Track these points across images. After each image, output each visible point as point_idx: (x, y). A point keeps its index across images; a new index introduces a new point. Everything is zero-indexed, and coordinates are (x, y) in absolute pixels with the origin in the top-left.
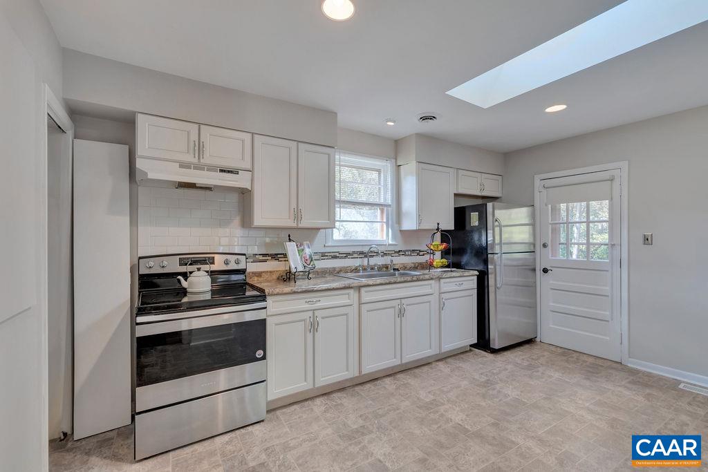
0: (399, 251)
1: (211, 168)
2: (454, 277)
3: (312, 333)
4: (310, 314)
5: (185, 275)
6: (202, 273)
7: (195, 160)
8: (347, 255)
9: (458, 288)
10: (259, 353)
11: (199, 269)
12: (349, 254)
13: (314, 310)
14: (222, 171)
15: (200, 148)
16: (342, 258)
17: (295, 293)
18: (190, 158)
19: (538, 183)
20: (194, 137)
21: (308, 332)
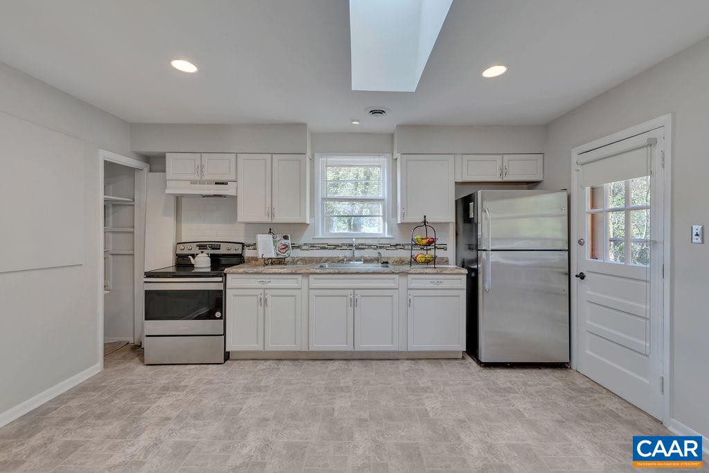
0: (397, 245)
1: (209, 182)
2: (426, 274)
3: (262, 307)
4: (262, 291)
5: (194, 256)
6: (204, 255)
7: (199, 178)
8: (336, 247)
9: (436, 286)
10: (218, 314)
11: (202, 252)
12: (338, 246)
13: (265, 289)
14: (216, 183)
15: (201, 168)
16: (330, 249)
17: (247, 273)
18: (196, 177)
19: (575, 158)
20: (198, 162)
21: (259, 306)
